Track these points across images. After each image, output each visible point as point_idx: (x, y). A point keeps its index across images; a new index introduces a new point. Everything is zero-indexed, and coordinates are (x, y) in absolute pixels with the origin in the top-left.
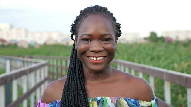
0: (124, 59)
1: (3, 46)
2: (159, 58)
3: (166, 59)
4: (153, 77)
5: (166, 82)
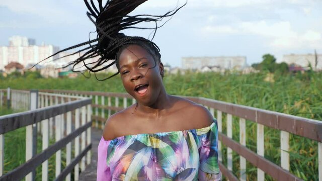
1: (17, 74)
4: (244, 120)
5: (259, 126)
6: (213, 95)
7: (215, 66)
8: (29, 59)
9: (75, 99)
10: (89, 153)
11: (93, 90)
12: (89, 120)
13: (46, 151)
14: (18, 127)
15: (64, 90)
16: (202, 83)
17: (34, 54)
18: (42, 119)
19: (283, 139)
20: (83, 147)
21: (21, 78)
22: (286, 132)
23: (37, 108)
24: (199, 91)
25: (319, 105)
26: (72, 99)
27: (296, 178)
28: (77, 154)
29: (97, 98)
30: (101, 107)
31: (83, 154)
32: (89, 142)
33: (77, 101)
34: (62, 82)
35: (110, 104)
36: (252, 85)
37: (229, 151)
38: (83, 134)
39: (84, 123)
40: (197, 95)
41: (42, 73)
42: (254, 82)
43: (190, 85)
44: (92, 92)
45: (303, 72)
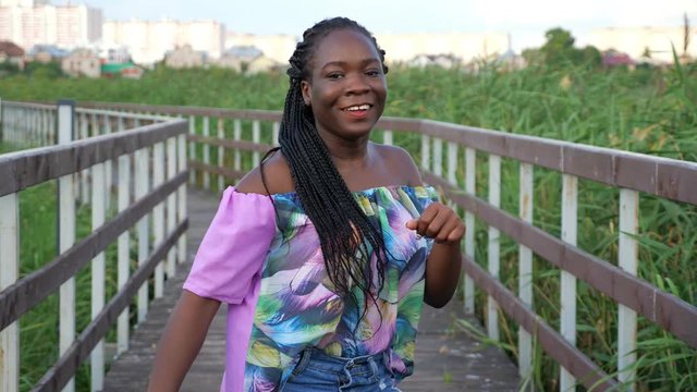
0: (444, 119)
1: (10, 68)
2: (560, 115)
3: (582, 117)
4: (530, 168)
5: (566, 179)
6: (450, 114)
7: (442, 55)
8: (36, 36)
9: (151, 122)
10: (182, 240)
11: (183, 103)
12: (183, 167)
13: (101, 232)
14: (47, 177)
15: (120, 104)
16: (422, 88)
17: (46, 24)
18: (92, 163)
19: (624, 207)
20: (172, 226)
21: (19, 77)
22: (632, 192)
23: (73, 139)
24: (419, 106)
25: (692, 135)
26: (143, 122)
27: (655, 290)
28: (159, 240)
29: (192, 120)
30: (200, 141)
31: (172, 241)
32: (182, 216)
33: (155, 126)
34: (114, 87)
35: (221, 135)
36: (534, 93)
37: (493, 234)
38: (172, 198)
39: (172, 174)
40: (413, 114)
41: (66, 66)
42: (539, 86)
43: (397, 93)
44: (181, 108)
45: (632, 68)
